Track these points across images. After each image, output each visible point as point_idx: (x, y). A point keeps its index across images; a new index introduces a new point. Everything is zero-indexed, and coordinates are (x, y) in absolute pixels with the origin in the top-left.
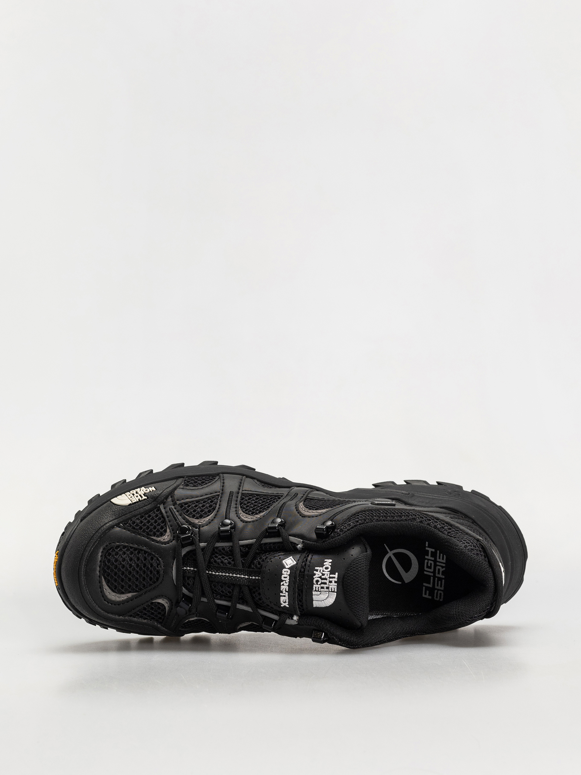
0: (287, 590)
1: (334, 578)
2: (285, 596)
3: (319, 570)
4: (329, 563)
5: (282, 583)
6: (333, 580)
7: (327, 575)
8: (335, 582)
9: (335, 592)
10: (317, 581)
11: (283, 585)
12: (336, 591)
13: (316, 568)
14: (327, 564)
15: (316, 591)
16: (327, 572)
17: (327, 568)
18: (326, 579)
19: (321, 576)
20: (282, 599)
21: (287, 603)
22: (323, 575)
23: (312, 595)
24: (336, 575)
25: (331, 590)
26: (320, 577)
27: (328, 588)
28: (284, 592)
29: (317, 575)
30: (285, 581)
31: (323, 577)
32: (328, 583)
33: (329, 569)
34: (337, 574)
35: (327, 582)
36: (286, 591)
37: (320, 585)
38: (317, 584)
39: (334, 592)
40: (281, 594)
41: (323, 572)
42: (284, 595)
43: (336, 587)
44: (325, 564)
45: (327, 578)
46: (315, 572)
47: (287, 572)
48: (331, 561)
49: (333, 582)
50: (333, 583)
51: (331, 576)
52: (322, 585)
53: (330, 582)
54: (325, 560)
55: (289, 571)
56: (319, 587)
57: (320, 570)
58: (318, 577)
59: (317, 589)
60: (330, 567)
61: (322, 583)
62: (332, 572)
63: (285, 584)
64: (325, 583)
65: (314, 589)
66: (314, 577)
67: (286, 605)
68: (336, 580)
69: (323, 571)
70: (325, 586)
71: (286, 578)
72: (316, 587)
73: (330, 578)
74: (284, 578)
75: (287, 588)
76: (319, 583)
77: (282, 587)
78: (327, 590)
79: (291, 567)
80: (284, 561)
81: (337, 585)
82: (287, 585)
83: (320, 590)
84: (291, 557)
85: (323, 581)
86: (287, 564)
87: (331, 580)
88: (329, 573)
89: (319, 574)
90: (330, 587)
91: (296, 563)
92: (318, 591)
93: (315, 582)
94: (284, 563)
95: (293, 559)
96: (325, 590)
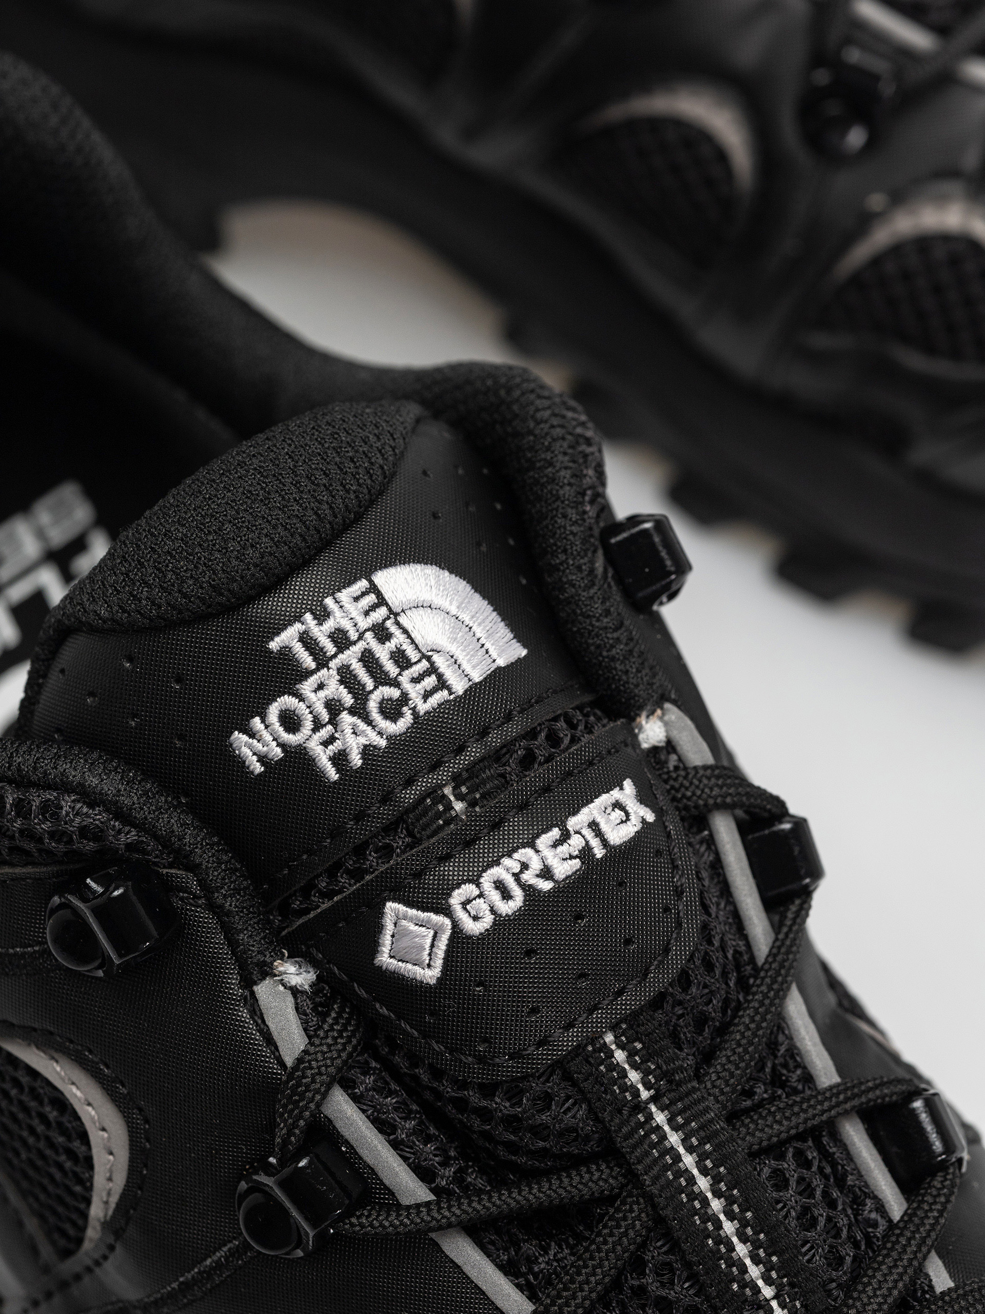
0: (555, 833)
1: (306, 640)
2: (594, 826)
3: (333, 748)
4: (252, 735)
5: (546, 886)
6: (321, 634)
7: (321, 686)
8: (322, 616)
9: (371, 582)
10: (391, 710)
11: (546, 873)
12: (363, 584)
13: (333, 774)
14: (268, 737)
15: (442, 684)
16: (312, 697)
17: (290, 722)
18: (347, 677)
19: (352, 711)
20: (619, 834)
21: (616, 794)
22: (334, 707)
23: (474, 690)
24: (288, 637)
25: (373, 608)
26: (360, 710)
27: (381, 633)
28: (576, 842)
29: (363, 740)
30: (517, 876)
31: (348, 700)
32: (357, 649)
33: (287, 701)
34: (277, 646)
35: (351, 656)
36: (565, 837)
37: (396, 684)
38: (404, 699)
39: (373, 589)
40: (599, 852)
41: (325, 716)
42: (589, 834)
43: (345, 595)
44: (278, 752)
45: (333, 672)
46: (356, 760)
47: (470, 901)
48: (239, 738)
49: (330, 625)
50: (338, 619)
51: (308, 661)
52: (391, 668)
53: (341, 640)
54: (258, 768)
55: (456, 899)
56: (416, 680)
57: (326, 743)
58: (370, 723)
59: (430, 681)
60: (273, 712)
61: (381, 678)
62: (288, 674)
63: (536, 865)
64: (368, 659)
65: (441, 696)
66: (383, 743)
67: (627, 792)
68: (308, 617)
69: (317, 725)
70: (382, 653)
71: (500, 886)
72: (427, 695)
74: (506, 895)
75: (544, 841)
76: (395, 693)
77: (563, 869)
78: (393, 629)
79: (424, 910)
80: (431, 975)
81: (329, 601)
82: (529, 851)
83: (424, 664)
84: (384, 959)
85: (369, 684)
86: (432, 946)
87: (330, 648)
88: (307, 687)
89: (348, 731)
90: (364, 623)
91: (389, 905)
92: (433, 670)
93: (405, 722)
94: (439, 963)
95: (386, 940)
96: (399, 638)
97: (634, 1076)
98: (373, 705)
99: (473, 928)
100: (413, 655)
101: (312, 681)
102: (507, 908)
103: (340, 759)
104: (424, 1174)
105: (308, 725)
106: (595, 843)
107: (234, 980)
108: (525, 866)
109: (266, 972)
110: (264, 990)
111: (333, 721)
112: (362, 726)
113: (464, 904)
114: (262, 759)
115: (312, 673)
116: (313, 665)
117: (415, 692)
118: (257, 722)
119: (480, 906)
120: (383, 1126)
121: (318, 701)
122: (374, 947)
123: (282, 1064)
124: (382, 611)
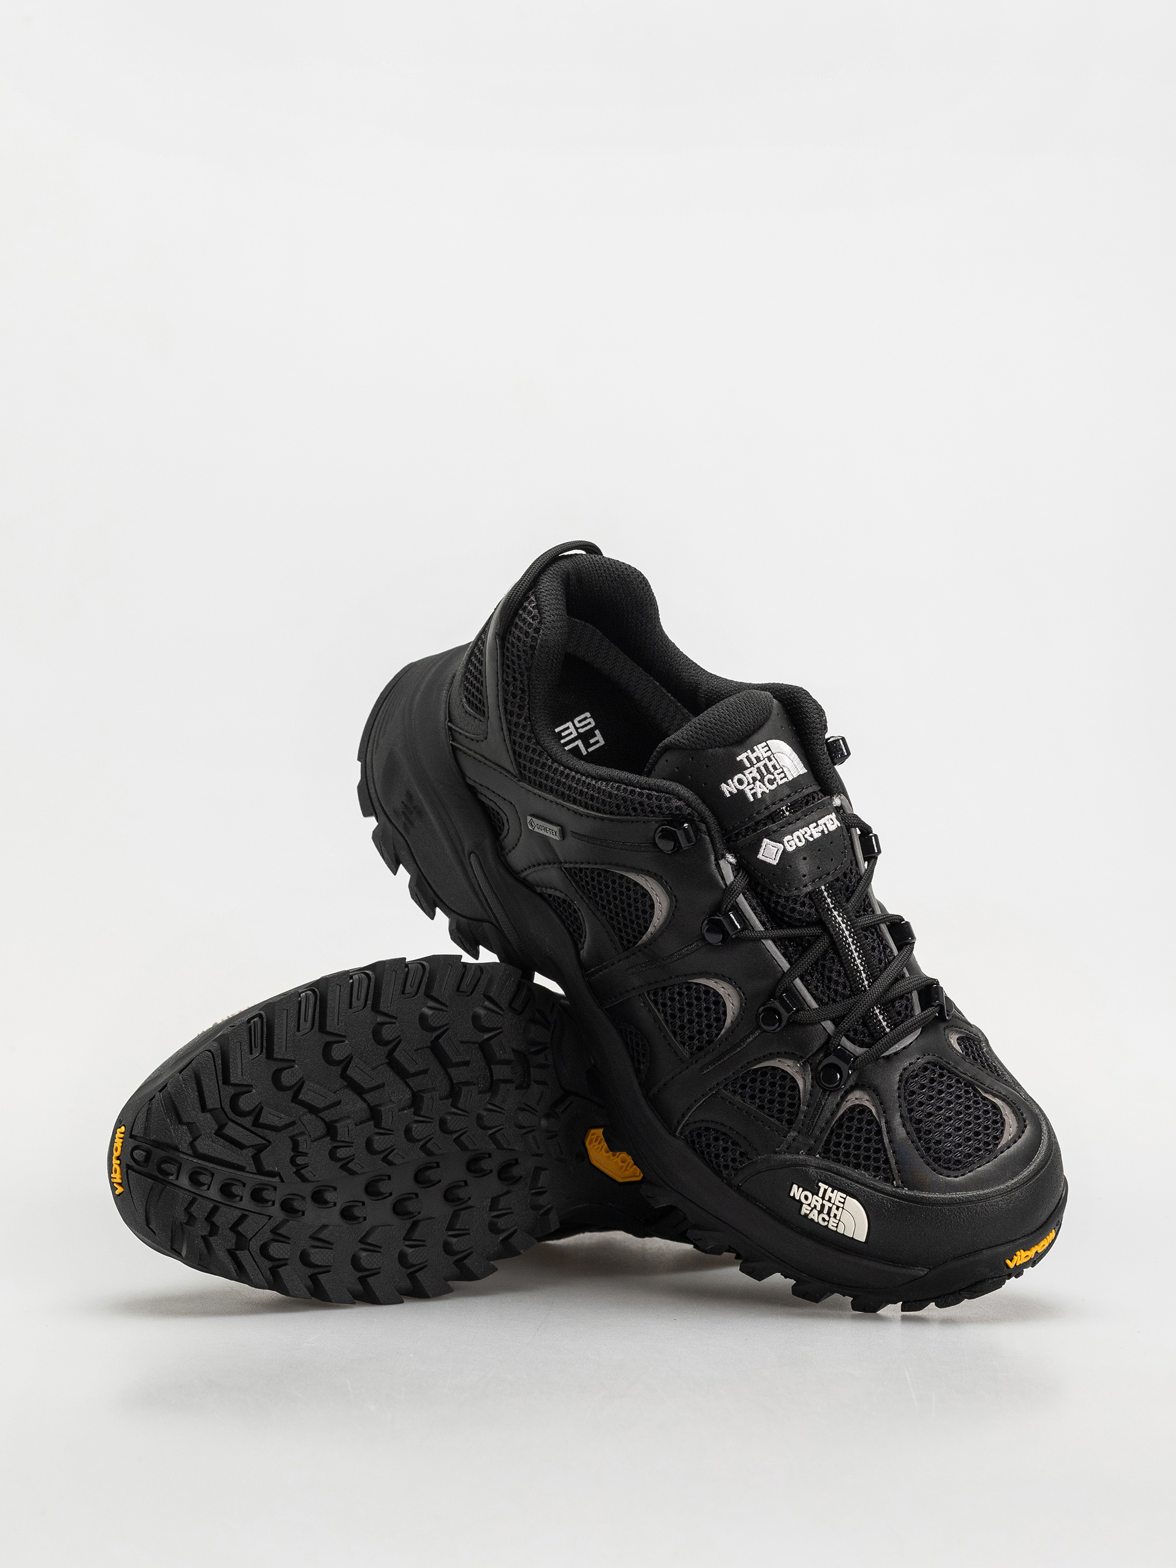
0: (815, 824)
1: (748, 758)
2: (825, 824)
3: (753, 791)
4: (728, 785)
5: (811, 839)
6: (752, 757)
7: (751, 772)
8: (753, 751)
9: (767, 743)
10: (771, 782)
11: (811, 836)
12: (764, 744)
13: (752, 799)
14: (733, 786)
15: (785, 777)
16: (748, 775)
17: (740, 782)
18: (759, 771)
19: (760, 781)
21: (830, 816)
22: (754, 779)
23: (794, 780)
24: (742, 757)
25: (767, 751)
26: (762, 781)
27: (770, 760)
28: (820, 828)
29: (762, 790)
30: (803, 835)
31: (759, 778)
32: (762, 763)
33: (740, 776)
34: (738, 759)
35: (760, 764)
36: (818, 825)
37: (773, 775)
38: (775, 779)
39: (767, 745)
40: (826, 832)
41: (751, 781)
42: (824, 826)
43: (760, 746)
44: (735, 791)
45: (755, 769)
46: (759, 796)
47: (789, 841)
48: (724, 786)
49: (755, 755)
50: (757, 753)
51: (748, 765)
53: (758, 759)
54: (728, 795)
55: (786, 839)
56: (778, 774)
57: (751, 790)
58: (764, 785)
59: (782, 775)
60: (735, 779)
61: (769, 772)
62: (741, 768)
63: (809, 833)
64: (765, 766)
65: (785, 780)
66: (768, 791)
67: (833, 816)
68: (749, 751)
69: (749, 784)
70: (770, 765)
71: (798, 837)
72: (781, 779)
73: (752, 765)
74: (800, 841)
75: (812, 826)
76: (772, 777)
77: (817, 835)
78: (773, 758)
79: (776, 842)
80: (775, 863)
81: (755, 747)
82: (807, 828)
83: (781, 770)
84: (760, 856)
85: (765, 773)
86: (777, 853)
87: (755, 762)
88: (747, 772)
89: (758, 787)
90: (765, 755)
91: (765, 839)
92: (783, 772)
93: (775, 786)
94: (778, 858)
95: (762, 850)
96: (774, 761)
97: (829, 900)
98: (766, 780)
99: (790, 849)
100: (778, 767)
101: (749, 771)
102: (800, 844)
103: (754, 795)
104: (763, 924)
105: (746, 783)
106: (825, 829)
107: (713, 857)
108: (806, 833)
109: (723, 857)
110: (722, 863)
111: (754, 783)
112: (762, 785)
113: (788, 842)
114: (730, 792)
115: (749, 768)
116: (749, 766)
117: (778, 778)
118: (730, 781)
119: (792, 843)
120: (754, 909)
121: (750, 777)
122: (757, 852)
123: (726, 885)
124: (770, 753)
